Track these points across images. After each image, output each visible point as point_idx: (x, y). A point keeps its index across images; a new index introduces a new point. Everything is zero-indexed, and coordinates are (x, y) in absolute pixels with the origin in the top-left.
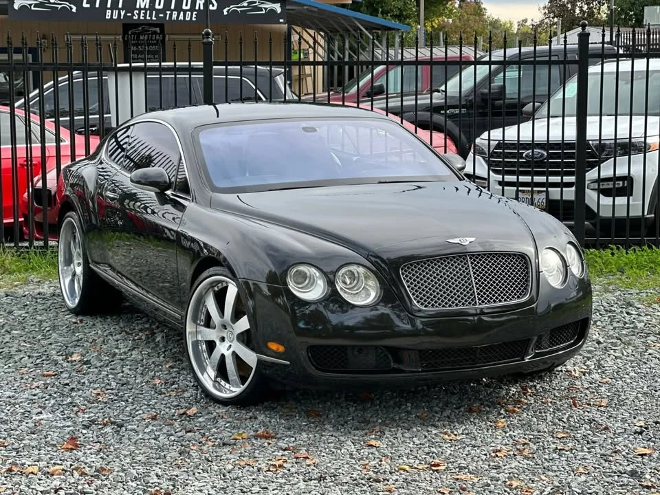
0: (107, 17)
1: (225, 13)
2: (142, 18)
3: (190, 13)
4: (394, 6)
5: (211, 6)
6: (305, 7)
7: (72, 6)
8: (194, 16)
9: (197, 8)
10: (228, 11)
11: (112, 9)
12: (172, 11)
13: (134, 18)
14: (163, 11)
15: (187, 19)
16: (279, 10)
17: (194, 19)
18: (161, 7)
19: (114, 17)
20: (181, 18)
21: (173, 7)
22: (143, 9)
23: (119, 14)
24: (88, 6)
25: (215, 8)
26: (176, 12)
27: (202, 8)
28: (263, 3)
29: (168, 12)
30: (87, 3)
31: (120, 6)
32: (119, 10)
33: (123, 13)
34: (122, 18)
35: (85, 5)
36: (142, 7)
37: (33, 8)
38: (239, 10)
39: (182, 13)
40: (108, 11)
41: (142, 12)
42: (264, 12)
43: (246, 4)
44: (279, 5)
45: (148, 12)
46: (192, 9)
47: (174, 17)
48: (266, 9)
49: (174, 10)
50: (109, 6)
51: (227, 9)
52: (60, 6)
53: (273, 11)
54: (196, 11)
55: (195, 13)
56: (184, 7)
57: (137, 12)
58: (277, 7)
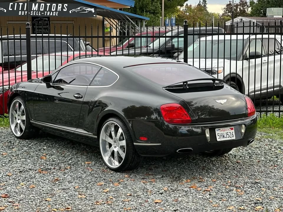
0: (19, 14)
1: (70, 12)
2: (34, 14)
3: (55, 12)
4: (151, 8)
5: (64, 9)
6: (105, 10)
7: (4, 9)
8: (57, 14)
9: (58, 10)
10: (71, 12)
11: (21, 11)
12: (47, 11)
13: (31, 14)
14: (44, 12)
15: (54, 15)
16: (93, 11)
17: (57, 15)
18: (43, 10)
19: (22, 14)
20: (51, 14)
21: (48, 10)
22: (35, 11)
23: (25, 13)
24: (11, 9)
25: (66, 10)
26: (49, 12)
27: (60, 10)
28: (87, 8)
29: (46, 12)
30: (11, 8)
31: (25, 9)
32: (25, 11)
34: (26, 14)
35: (10, 9)
36: (35, 10)
38: (76, 11)
39: (52, 13)
40: (20, 12)
41: (35, 12)
42: (87, 12)
43: (79, 9)
44: (93, 9)
45: (37, 12)
46: (56, 11)
47: (48, 14)
48: (88, 11)
49: (48, 11)
50: (20, 9)
51: (71, 11)
53: (91, 12)
54: (58, 11)
55: (57, 12)
56: (53, 10)
57: (32, 12)
58: (93, 10)
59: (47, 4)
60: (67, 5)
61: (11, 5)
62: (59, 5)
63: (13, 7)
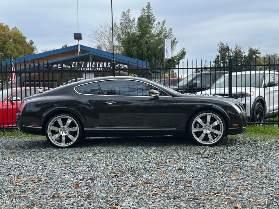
1: (112, 68)
7: (69, 66)
28: (122, 65)
37: (58, 67)
42: (123, 68)
52: (66, 67)
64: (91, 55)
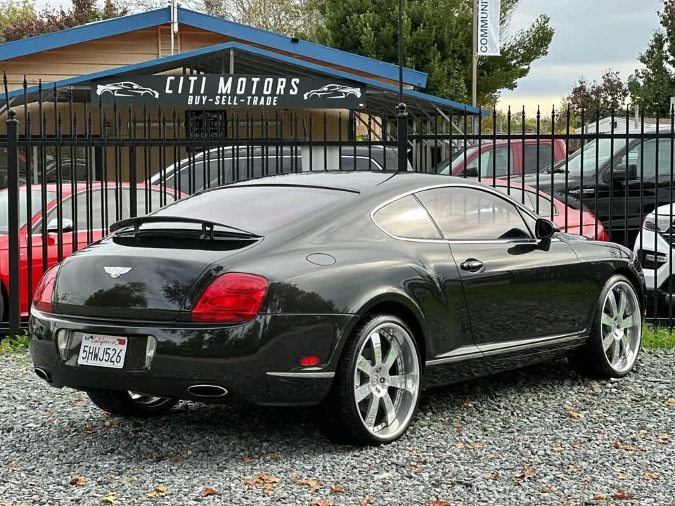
0: (189, 103)
1: (306, 98)
2: (223, 103)
3: (270, 98)
5: (291, 91)
6: (385, 92)
7: (155, 92)
8: (275, 101)
9: (278, 93)
10: (308, 96)
11: (194, 94)
12: (253, 96)
13: (216, 103)
14: (244, 96)
15: (267, 104)
16: (359, 95)
17: (274, 104)
18: (242, 92)
19: (196, 103)
20: (262, 102)
21: (254, 92)
22: (224, 95)
23: (201, 100)
24: (171, 92)
25: (295, 93)
26: (257, 98)
27: (282, 93)
28: (343, 88)
29: (249, 98)
30: (169, 89)
31: (202, 92)
32: (201, 95)
33: (204, 99)
34: (204, 103)
35: (168, 91)
36: (224, 92)
37: (116, 94)
38: (319, 94)
39: (263, 98)
40: (190, 97)
41: (224, 97)
42: (344, 97)
43: (326, 89)
44: (359, 89)
45: (230, 97)
46: (273, 94)
47: (255, 102)
48: (346, 93)
49: (255, 95)
50: (191, 92)
51: (307, 93)
52: (143, 92)
53: (352, 95)
54: (276, 95)
55: (275, 98)
56: (265, 92)
57: (219, 97)
58: (357, 92)
59: (253, 79)
60: (297, 80)
61: (171, 81)
62: (280, 80)
63: (174, 85)
64: (232, 53)
